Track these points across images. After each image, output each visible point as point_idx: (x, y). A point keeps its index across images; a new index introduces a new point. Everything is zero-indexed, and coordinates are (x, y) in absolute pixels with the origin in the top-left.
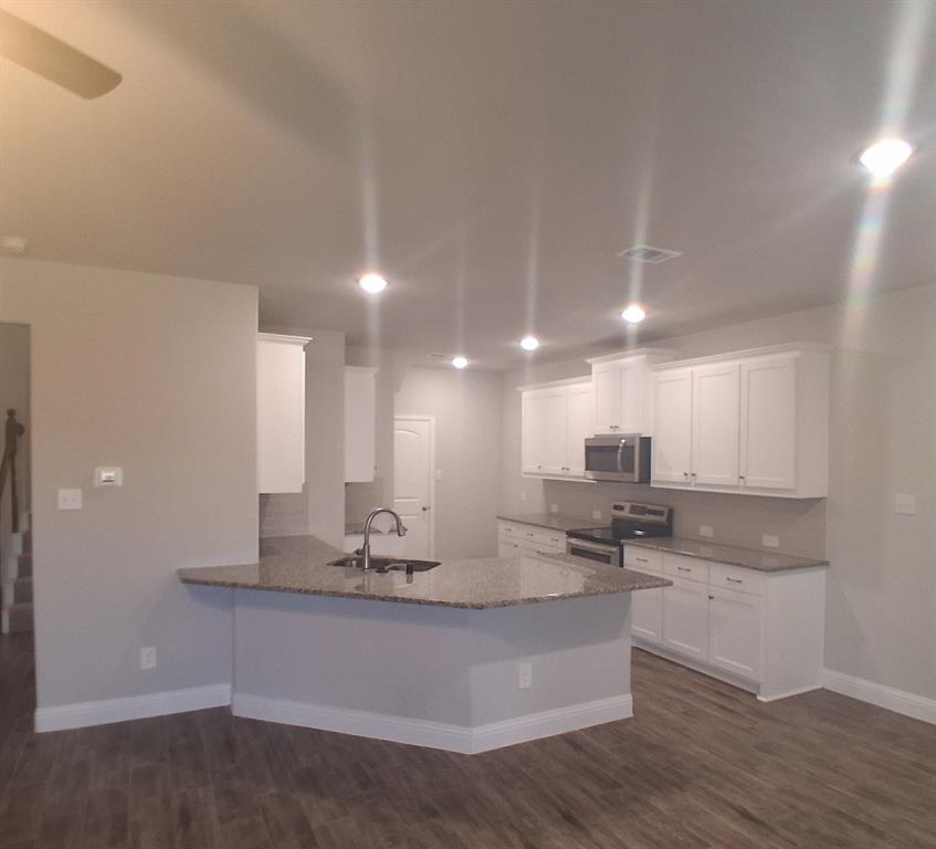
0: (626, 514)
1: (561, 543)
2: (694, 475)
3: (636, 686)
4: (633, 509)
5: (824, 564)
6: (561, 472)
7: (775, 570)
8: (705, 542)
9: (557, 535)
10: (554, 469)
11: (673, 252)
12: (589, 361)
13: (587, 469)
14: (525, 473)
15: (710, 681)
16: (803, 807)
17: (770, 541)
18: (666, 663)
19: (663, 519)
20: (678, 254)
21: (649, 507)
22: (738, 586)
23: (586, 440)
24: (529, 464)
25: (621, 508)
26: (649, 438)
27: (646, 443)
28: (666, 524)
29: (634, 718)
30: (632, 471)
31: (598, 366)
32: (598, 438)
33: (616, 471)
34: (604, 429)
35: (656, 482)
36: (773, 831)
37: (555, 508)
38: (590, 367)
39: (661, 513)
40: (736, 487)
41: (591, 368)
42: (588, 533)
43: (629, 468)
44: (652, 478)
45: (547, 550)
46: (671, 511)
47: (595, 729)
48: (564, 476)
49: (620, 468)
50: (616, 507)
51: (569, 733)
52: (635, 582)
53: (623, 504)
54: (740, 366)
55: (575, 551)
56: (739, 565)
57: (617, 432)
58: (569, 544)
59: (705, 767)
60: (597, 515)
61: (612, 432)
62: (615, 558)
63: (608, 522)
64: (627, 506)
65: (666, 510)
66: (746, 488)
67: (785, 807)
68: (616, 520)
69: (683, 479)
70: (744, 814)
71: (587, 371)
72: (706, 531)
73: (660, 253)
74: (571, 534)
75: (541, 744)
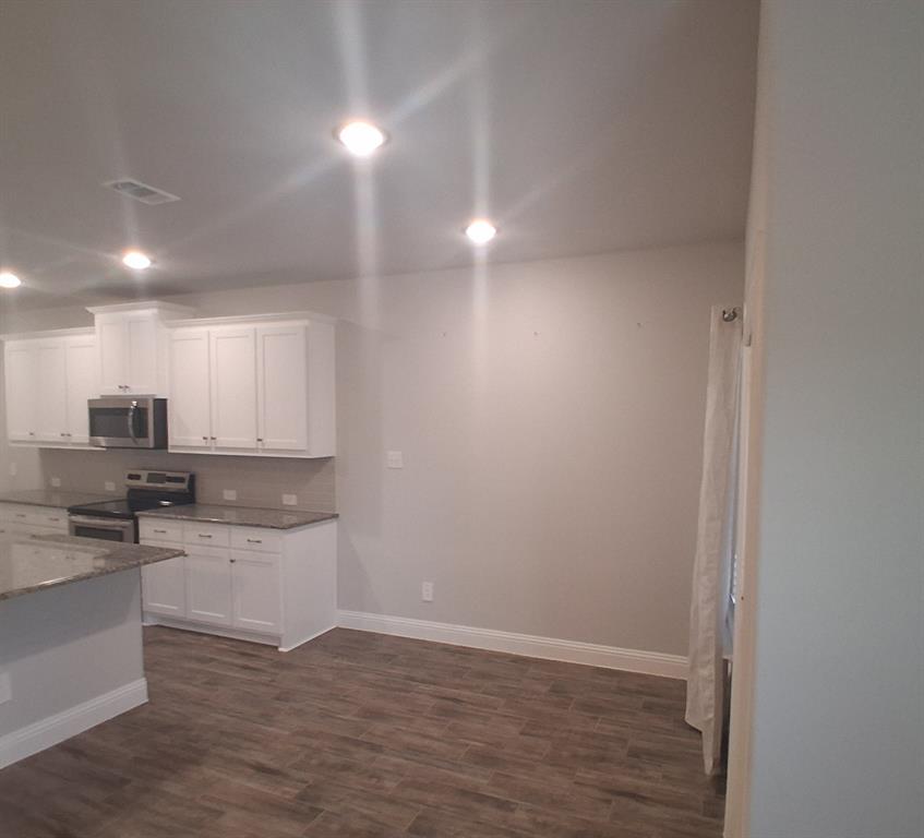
0: (143, 483)
1: (62, 522)
2: (213, 438)
3: (149, 667)
4: (151, 478)
5: (335, 516)
6: (62, 439)
7: (291, 526)
8: (228, 506)
9: (53, 513)
10: (52, 435)
11: (170, 195)
12: (90, 309)
13: (93, 433)
14: (14, 442)
15: (234, 643)
16: (315, 743)
17: (290, 500)
18: (189, 636)
19: (184, 486)
20: (173, 198)
21: (169, 474)
22: (257, 546)
23: (90, 401)
24: (18, 430)
25: (138, 477)
26: (165, 400)
27: (161, 405)
28: (188, 491)
29: (150, 703)
30: (145, 436)
31: (103, 316)
32: (105, 399)
33: (129, 436)
34: (111, 389)
35: (174, 447)
36: (285, 776)
37: (56, 482)
38: (92, 316)
39: (181, 480)
40: (256, 450)
41: (93, 319)
42: (99, 508)
43: (141, 431)
44: (170, 443)
45: (44, 531)
46: (192, 479)
47: (100, 727)
48: (65, 444)
49: (131, 432)
50: (131, 477)
51: (68, 741)
52: (138, 558)
53: (139, 473)
54: (255, 330)
55: (80, 531)
56: (258, 526)
57: (128, 393)
58: (71, 522)
59: (222, 733)
60: (110, 487)
61: (121, 393)
62: (129, 534)
63: (123, 493)
64: (144, 474)
65: (186, 476)
66: (264, 450)
67: (298, 749)
68: (132, 491)
69: (203, 443)
70: (261, 769)
71: (88, 321)
72: (230, 495)
73: (152, 193)
74: (74, 511)
75: (30, 762)
